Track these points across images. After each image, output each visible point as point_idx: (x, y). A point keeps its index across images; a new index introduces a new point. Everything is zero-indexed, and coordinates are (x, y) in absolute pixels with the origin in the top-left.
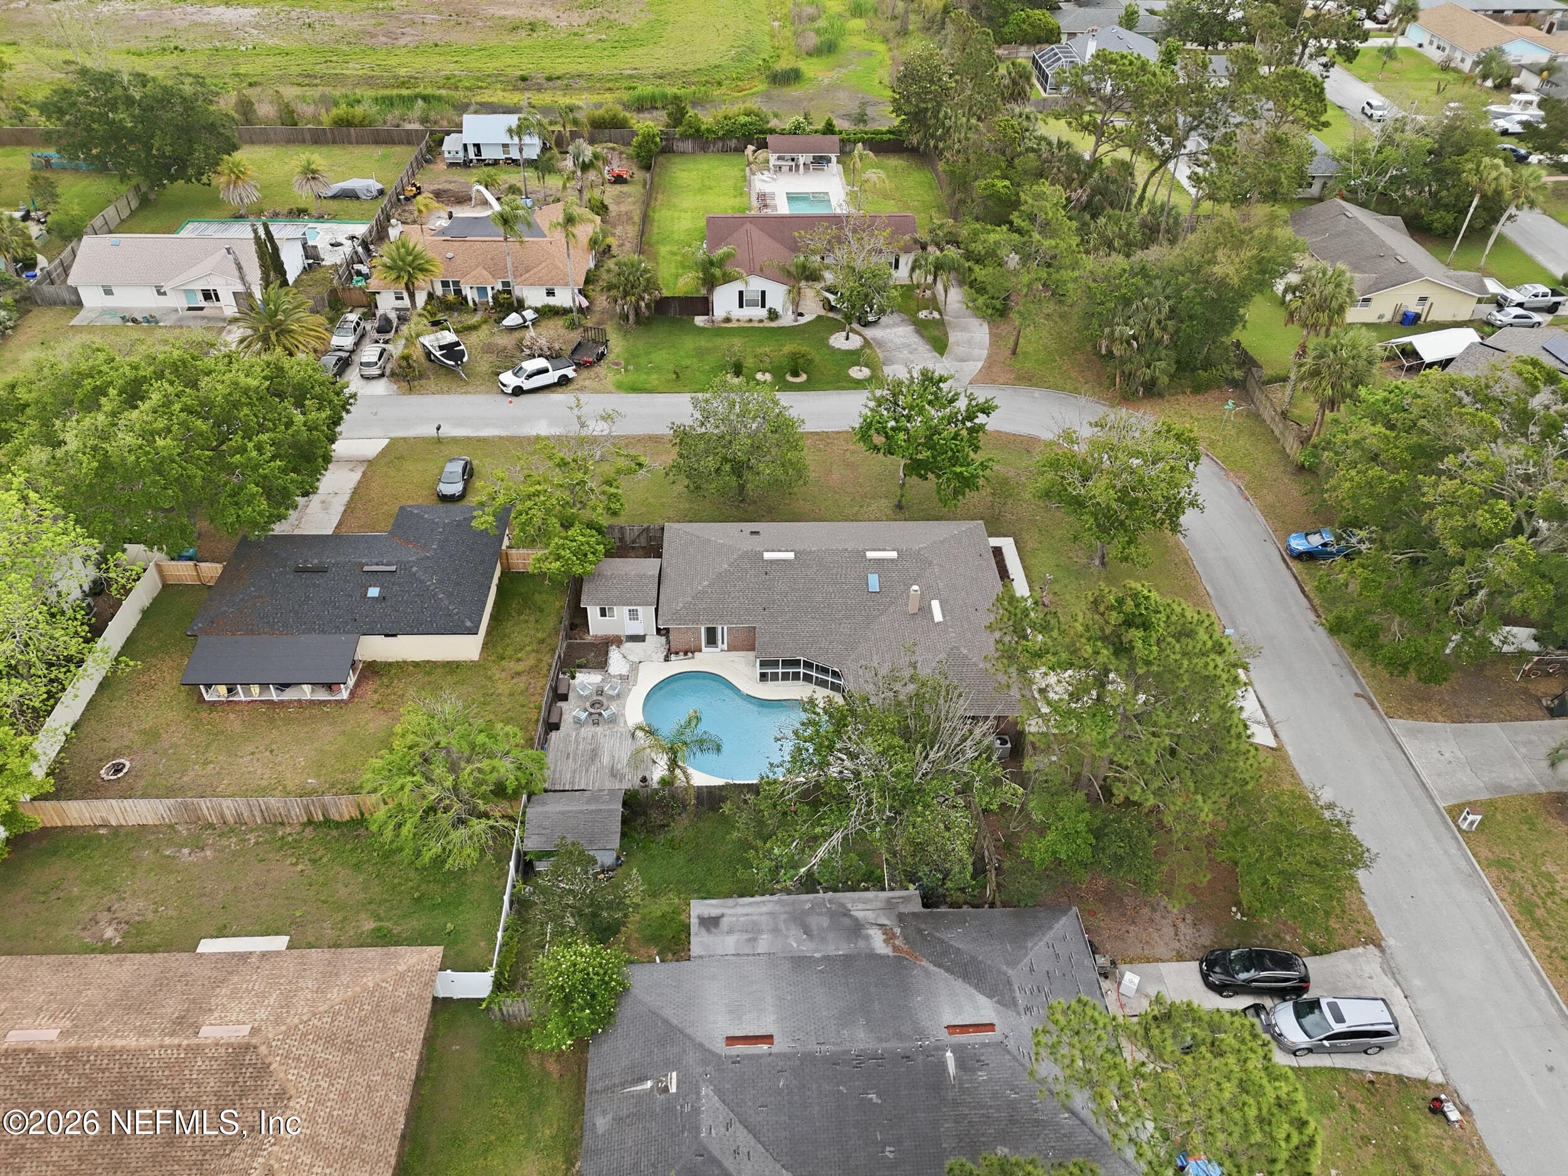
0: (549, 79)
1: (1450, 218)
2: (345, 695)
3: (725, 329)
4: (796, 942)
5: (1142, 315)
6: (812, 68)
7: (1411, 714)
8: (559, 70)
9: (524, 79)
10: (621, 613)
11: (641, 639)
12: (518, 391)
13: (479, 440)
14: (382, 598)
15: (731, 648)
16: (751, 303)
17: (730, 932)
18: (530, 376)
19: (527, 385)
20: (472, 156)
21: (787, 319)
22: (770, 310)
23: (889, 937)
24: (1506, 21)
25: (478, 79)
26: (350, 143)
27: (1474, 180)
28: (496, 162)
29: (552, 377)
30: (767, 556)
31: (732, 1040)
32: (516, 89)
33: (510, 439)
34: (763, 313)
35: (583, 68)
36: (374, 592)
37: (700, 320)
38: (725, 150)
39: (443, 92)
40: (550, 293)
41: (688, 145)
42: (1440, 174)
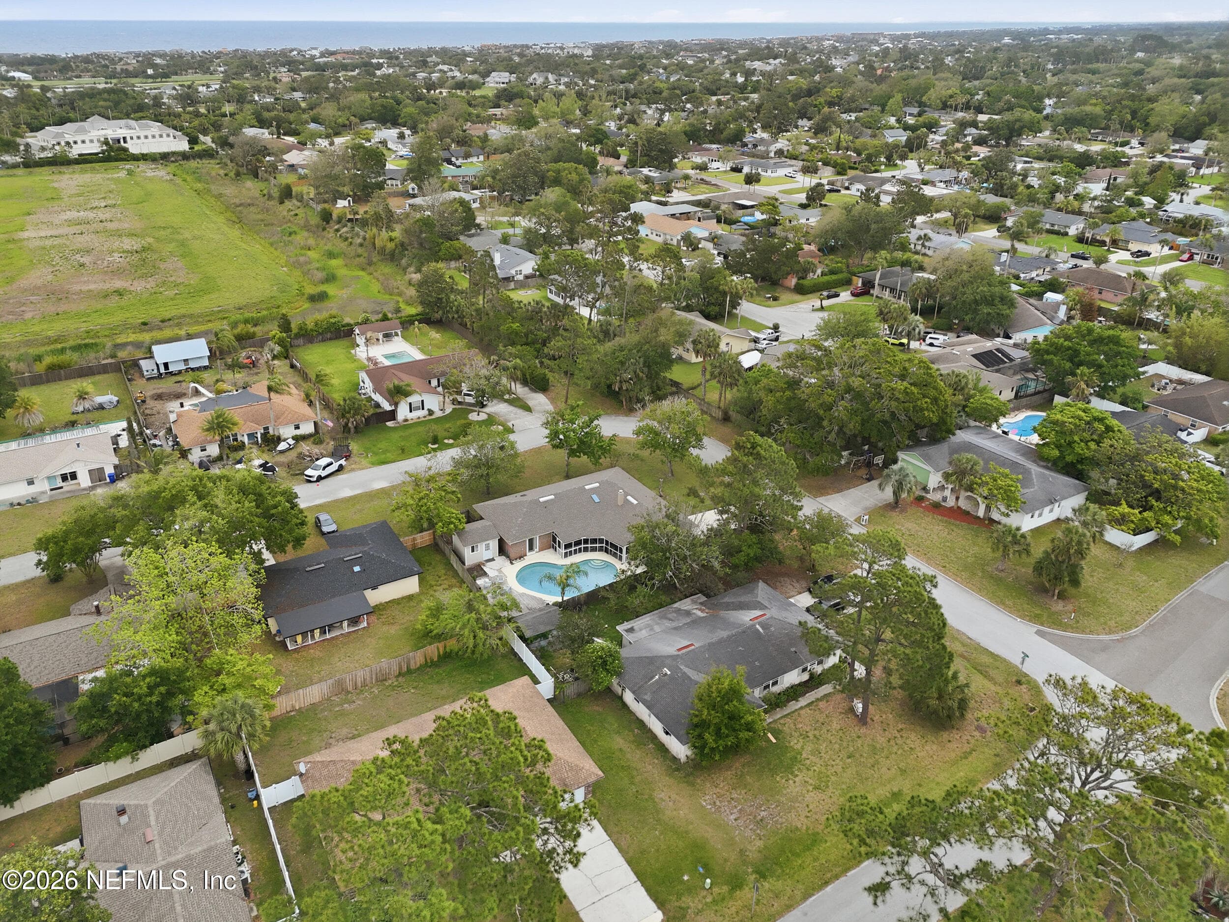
0: (163, 321)
1: (717, 309)
2: (365, 624)
3: (407, 425)
4: (668, 624)
5: (632, 368)
6: (331, 289)
7: (822, 495)
8: (168, 315)
9: (145, 324)
10: (481, 547)
11: (493, 560)
12: (320, 478)
13: (317, 506)
14: (363, 571)
15: (541, 549)
16: (417, 408)
17: (641, 630)
18: (324, 468)
19: (324, 474)
20: (162, 370)
21: (438, 414)
22: (429, 410)
23: (702, 611)
24: (677, 218)
25: (111, 329)
26: (60, 380)
27: (726, 288)
28: (180, 372)
29: (334, 467)
30: (542, 500)
31: (679, 650)
32: (142, 331)
33: (336, 501)
34: (425, 412)
35: (183, 311)
36: (357, 569)
37: (390, 424)
38: (323, 340)
39: (87, 341)
40: (297, 427)
41: (301, 341)
42: (706, 290)
